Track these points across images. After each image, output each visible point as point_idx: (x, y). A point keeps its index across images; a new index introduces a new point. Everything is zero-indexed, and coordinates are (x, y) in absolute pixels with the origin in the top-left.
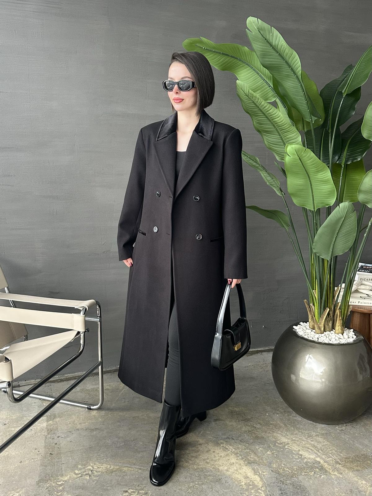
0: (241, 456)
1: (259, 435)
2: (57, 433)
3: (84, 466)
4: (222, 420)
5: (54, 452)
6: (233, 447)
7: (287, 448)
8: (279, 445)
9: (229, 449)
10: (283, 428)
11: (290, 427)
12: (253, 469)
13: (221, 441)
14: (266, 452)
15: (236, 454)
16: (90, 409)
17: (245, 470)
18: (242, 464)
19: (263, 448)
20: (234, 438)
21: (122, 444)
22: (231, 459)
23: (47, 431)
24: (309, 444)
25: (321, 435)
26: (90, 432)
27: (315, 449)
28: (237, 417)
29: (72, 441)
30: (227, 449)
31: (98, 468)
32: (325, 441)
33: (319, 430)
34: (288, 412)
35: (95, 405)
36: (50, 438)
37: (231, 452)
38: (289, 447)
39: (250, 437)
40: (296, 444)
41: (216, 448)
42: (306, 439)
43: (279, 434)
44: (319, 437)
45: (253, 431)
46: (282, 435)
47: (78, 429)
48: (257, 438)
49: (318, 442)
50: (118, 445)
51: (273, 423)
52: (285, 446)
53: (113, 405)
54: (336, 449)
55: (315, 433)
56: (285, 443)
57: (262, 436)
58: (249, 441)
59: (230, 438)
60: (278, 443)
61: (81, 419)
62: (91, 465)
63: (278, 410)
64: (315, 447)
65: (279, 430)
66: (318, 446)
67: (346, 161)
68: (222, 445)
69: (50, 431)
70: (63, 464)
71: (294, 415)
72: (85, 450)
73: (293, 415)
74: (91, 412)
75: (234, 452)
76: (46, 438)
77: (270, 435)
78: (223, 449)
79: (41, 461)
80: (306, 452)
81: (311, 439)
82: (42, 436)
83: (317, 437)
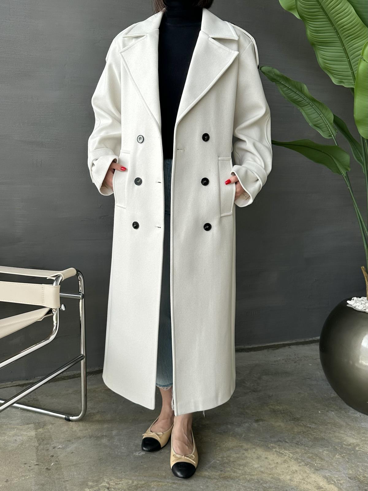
0: (303, 461)
1: (318, 436)
2: (52, 443)
3: (97, 482)
4: (265, 421)
6: (290, 451)
8: (347, 447)
9: (285, 454)
10: (345, 427)
12: (325, 477)
13: (272, 445)
14: (334, 456)
15: (296, 459)
17: (314, 478)
18: (308, 472)
19: (327, 451)
20: (287, 440)
22: (292, 466)
23: (38, 441)
26: (96, 440)
28: (283, 417)
29: (74, 451)
30: (283, 454)
31: (116, 484)
36: (43, 449)
37: (289, 457)
39: (308, 439)
41: (267, 453)
45: (309, 432)
46: (346, 434)
47: (79, 437)
48: (316, 439)
51: (331, 421)
57: (322, 437)
58: (307, 443)
59: (282, 441)
62: (106, 481)
63: (331, 407)
65: (340, 430)
68: (275, 450)
69: (41, 440)
70: (67, 482)
72: (94, 463)
75: (292, 457)
76: (37, 450)
77: (331, 435)
78: (277, 454)
79: (35, 479)
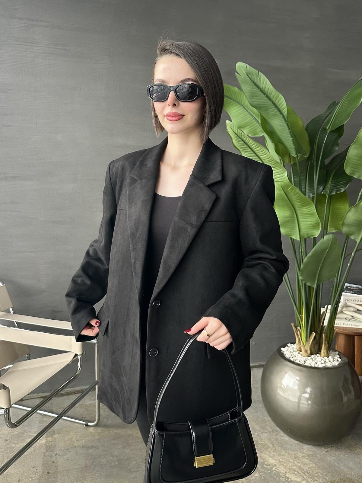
2: (55, 450)
5: (51, 471)
7: (274, 470)
8: (267, 467)
10: (270, 449)
11: (277, 447)
16: (88, 425)
21: (116, 463)
23: (46, 448)
24: (295, 466)
25: (307, 457)
26: (86, 449)
27: (301, 471)
29: (69, 459)
32: (310, 462)
33: (305, 450)
34: (276, 431)
35: (92, 422)
36: (48, 455)
38: (276, 468)
40: (284, 466)
42: (292, 461)
43: (266, 454)
44: (305, 458)
46: (269, 455)
47: (75, 447)
49: (305, 464)
50: (113, 464)
51: (262, 442)
52: (272, 468)
53: (110, 422)
54: (321, 472)
55: (301, 454)
56: (272, 464)
60: (266, 465)
61: (79, 436)
63: (266, 429)
64: (302, 470)
66: (304, 468)
67: (330, 192)
69: (49, 448)
71: (282, 434)
72: (81, 470)
73: (280, 434)
74: (88, 429)
76: (44, 455)
79: (38, 480)
80: (293, 474)
81: (298, 461)
82: (41, 453)
83: (303, 459)
